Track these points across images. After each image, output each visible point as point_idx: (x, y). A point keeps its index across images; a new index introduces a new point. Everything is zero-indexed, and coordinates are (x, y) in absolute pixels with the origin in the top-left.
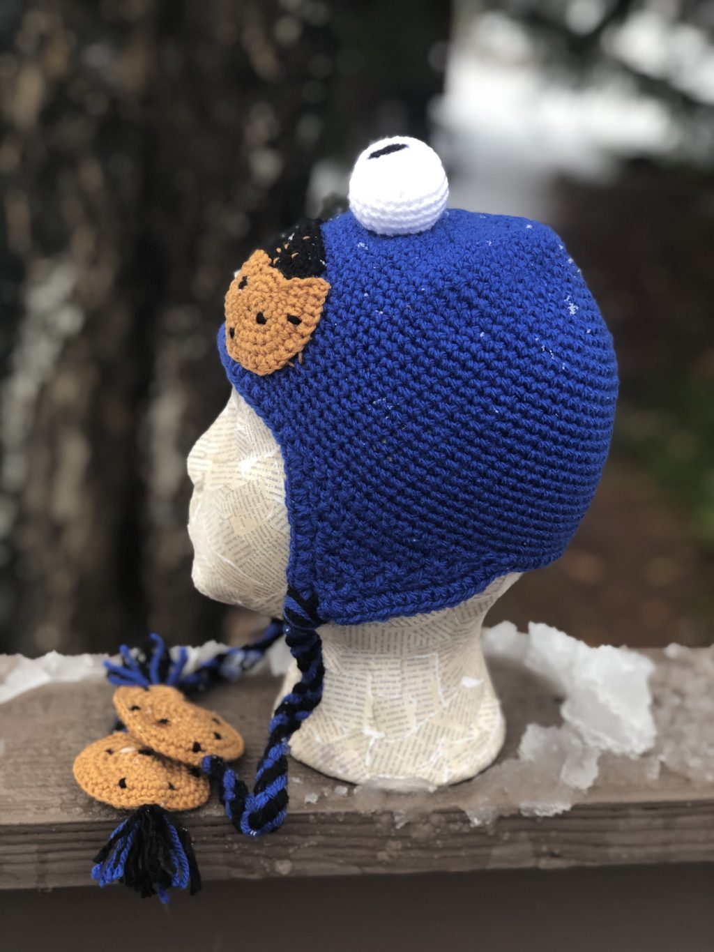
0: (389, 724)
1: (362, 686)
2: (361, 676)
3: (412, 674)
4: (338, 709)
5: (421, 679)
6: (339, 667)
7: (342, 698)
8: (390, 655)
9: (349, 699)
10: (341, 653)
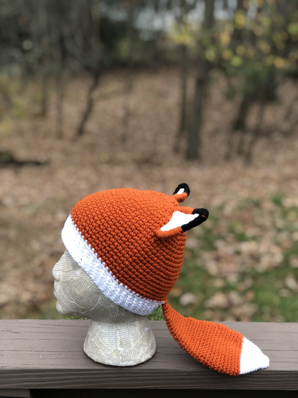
0: (126, 345)
1: (116, 335)
2: (115, 332)
3: (131, 329)
4: (109, 344)
5: (134, 330)
6: (108, 330)
7: (110, 340)
8: (124, 324)
9: (112, 340)
10: (108, 326)
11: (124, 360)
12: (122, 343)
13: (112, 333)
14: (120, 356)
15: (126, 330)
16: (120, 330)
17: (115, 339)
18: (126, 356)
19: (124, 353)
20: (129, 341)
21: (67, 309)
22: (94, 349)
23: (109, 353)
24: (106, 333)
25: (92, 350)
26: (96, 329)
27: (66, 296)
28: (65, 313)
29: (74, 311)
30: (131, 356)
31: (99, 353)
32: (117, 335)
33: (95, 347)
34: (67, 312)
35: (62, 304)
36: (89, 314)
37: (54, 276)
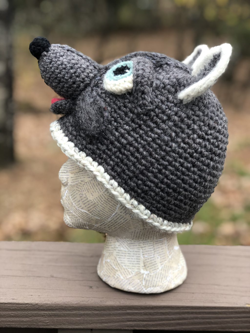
0: (151, 267)
1: (138, 254)
2: (137, 251)
4: (129, 265)
5: (161, 248)
6: (128, 247)
7: (131, 260)
8: (149, 240)
9: (134, 260)
10: (129, 242)
11: (148, 286)
12: (145, 264)
13: (134, 252)
14: (143, 280)
15: (150, 248)
16: (144, 248)
17: (137, 259)
18: (151, 280)
19: (148, 277)
20: (155, 262)
21: (77, 220)
22: (110, 272)
23: (130, 276)
24: (125, 251)
25: (107, 273)
26: (113, 246)
27: (75, 204)
28: (75, 225)
29: (85, 222)
30: (157, 281)
31: (117, 277)
32: (140, 254)
33: (111, 269)
34: (77, 225)
35: (70, 214)
36: (104, 227)
37: (61, 179)
